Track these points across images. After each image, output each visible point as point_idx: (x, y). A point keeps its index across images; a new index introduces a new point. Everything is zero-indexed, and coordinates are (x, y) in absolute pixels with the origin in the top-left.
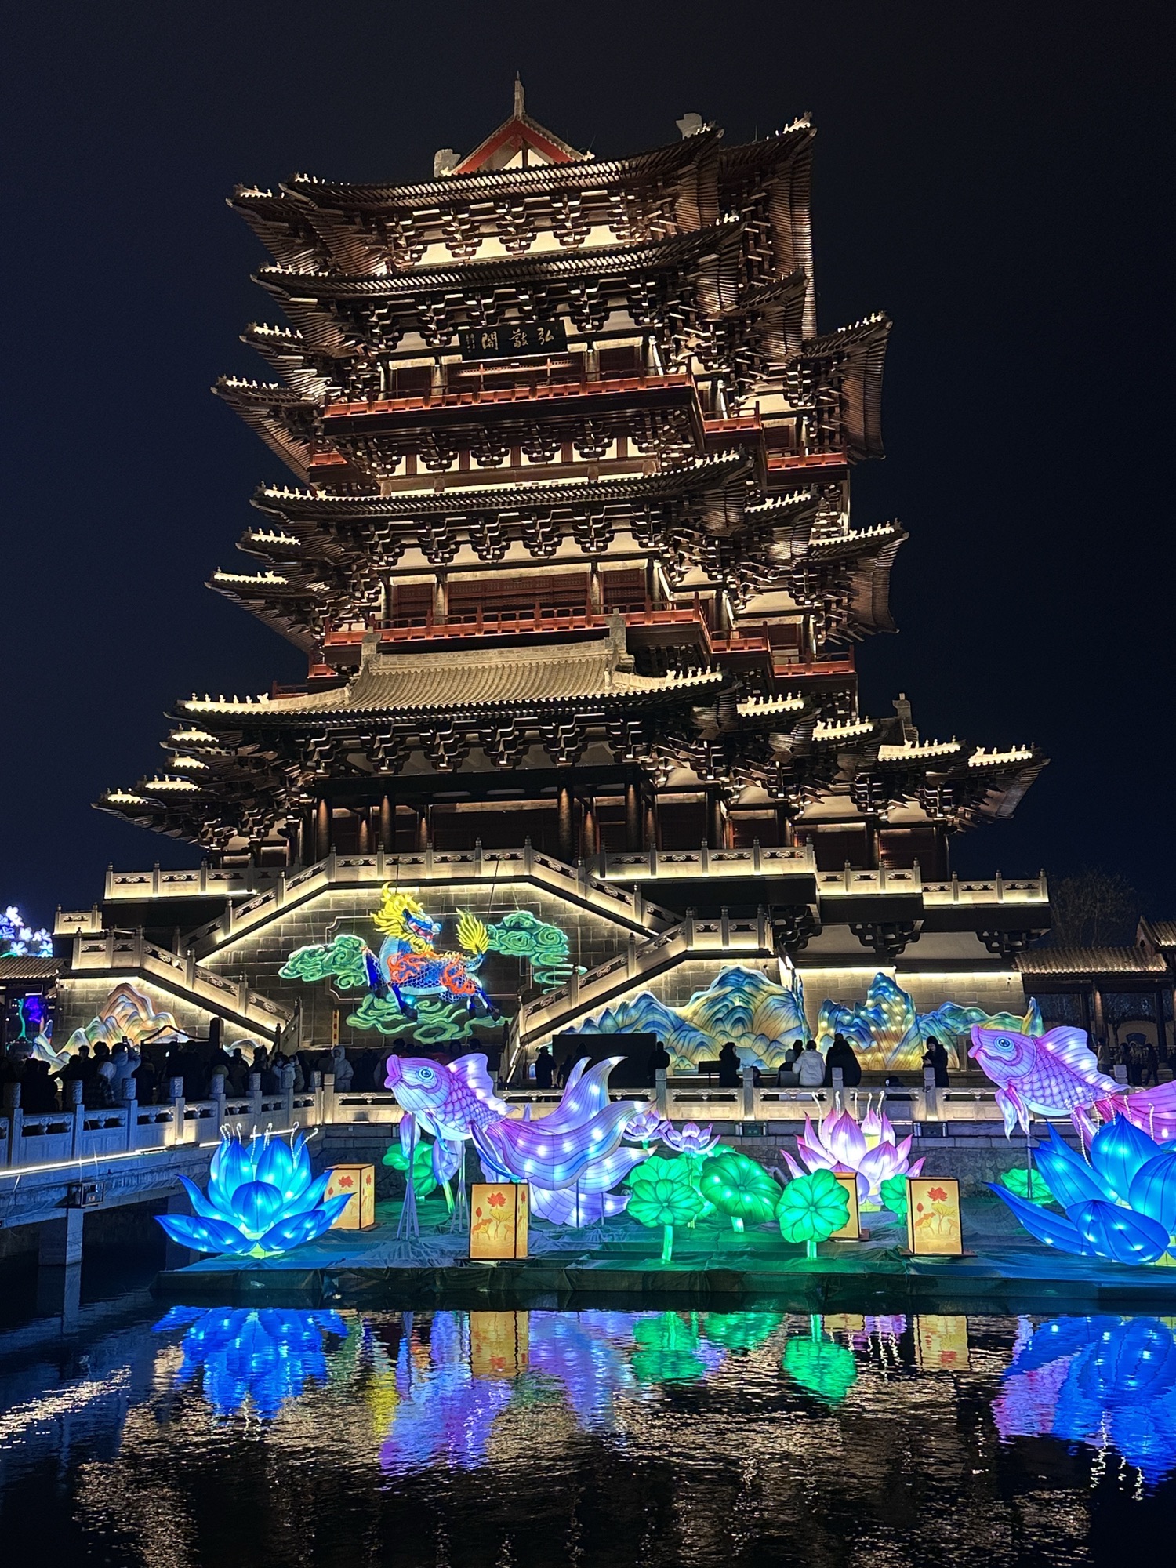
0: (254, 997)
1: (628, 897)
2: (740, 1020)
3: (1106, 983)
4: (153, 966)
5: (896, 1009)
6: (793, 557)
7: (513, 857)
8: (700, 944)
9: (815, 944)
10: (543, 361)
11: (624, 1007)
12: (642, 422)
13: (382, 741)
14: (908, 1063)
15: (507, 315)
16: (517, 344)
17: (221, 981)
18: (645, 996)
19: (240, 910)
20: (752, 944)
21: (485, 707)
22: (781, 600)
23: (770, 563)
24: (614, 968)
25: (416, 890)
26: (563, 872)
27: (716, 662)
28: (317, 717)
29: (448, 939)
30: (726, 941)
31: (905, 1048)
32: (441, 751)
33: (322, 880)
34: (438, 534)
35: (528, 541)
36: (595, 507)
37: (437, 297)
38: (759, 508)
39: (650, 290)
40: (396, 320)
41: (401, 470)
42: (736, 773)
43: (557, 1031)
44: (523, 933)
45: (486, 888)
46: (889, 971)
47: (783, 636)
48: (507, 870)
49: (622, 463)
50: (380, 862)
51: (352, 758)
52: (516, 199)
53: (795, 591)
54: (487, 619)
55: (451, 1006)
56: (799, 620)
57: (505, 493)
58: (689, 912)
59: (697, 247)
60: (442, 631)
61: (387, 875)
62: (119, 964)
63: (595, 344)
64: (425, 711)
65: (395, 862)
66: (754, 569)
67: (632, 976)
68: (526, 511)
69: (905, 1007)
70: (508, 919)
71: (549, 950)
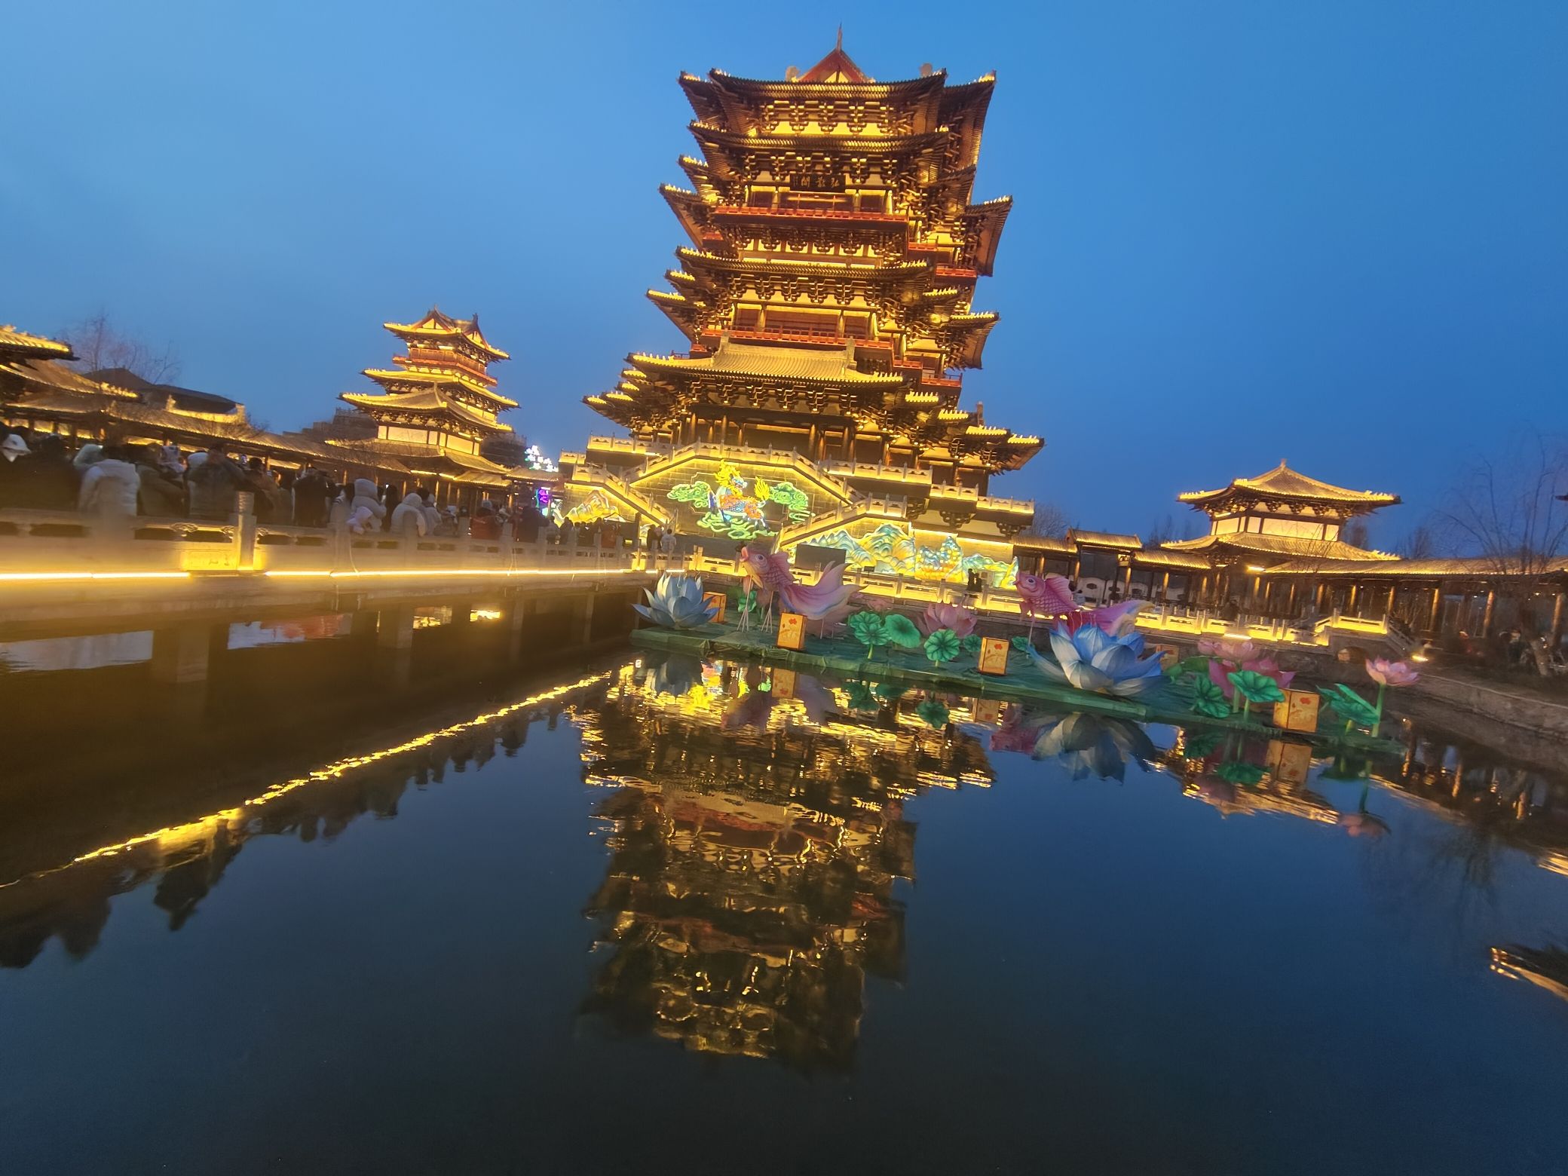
0: (656, 505)
1: (840, 482)
2: (887, 549)
3: (1047, 554)
4: (609, 483)
5: (954, 554)
6: (941, 322)
7: (787, 455)
8: (872, 511)
9: (921, 518)
10: (831, 197)
11: (832, 535)
12: (879, 237)
13: (727, 388)
14: (954, 579)
15: (817, 168)
16: (820, 186)
17: (641, 495)
18: (843, 532)
19: (652, 462)
20: (899, 515)
21: (781, 378)
22: (931, 344)
23: (929, 324)
24: (829, 516)
25: (737, 464)
26: (810, 466)
27: (898, 371)
28: (697, 371)
29: (750, 491)
30: (886, 511)
31: (955, 572)
32: (756, 397)
33: (692, 454)
34: (765, 284)
35: (811, 294)
36: (847, 281)
37: (781, 153)
38: (930, 294)
39: (894, 165)
40: (758, 163)
41: (750, 247)
42: (897, 429)
43: (799, 542)
44: (787, 494)
45: (772, 469)
46: (954, 535)
47: (929, 363)
48: (783, 461)
49: (864, 259)
50: (721, 448)
51: (711, 395)
52: (830, 101)
53: (938, 341)
54: (785, 332)
55: (747, 523)
56: (938, 356)
57: (804, 267)
58: (871, 494)
59: (923, 143)
60: (762, 335)
61: (724, 455)
62: (595, 480)
63: (860, 191)
64: (751, 375)
65: (729, 449)
66: (920, 326)
67: (838, 521)
68: (812, 278)
69: (958, 553)
70: (781, 485)
71: (799, 503)
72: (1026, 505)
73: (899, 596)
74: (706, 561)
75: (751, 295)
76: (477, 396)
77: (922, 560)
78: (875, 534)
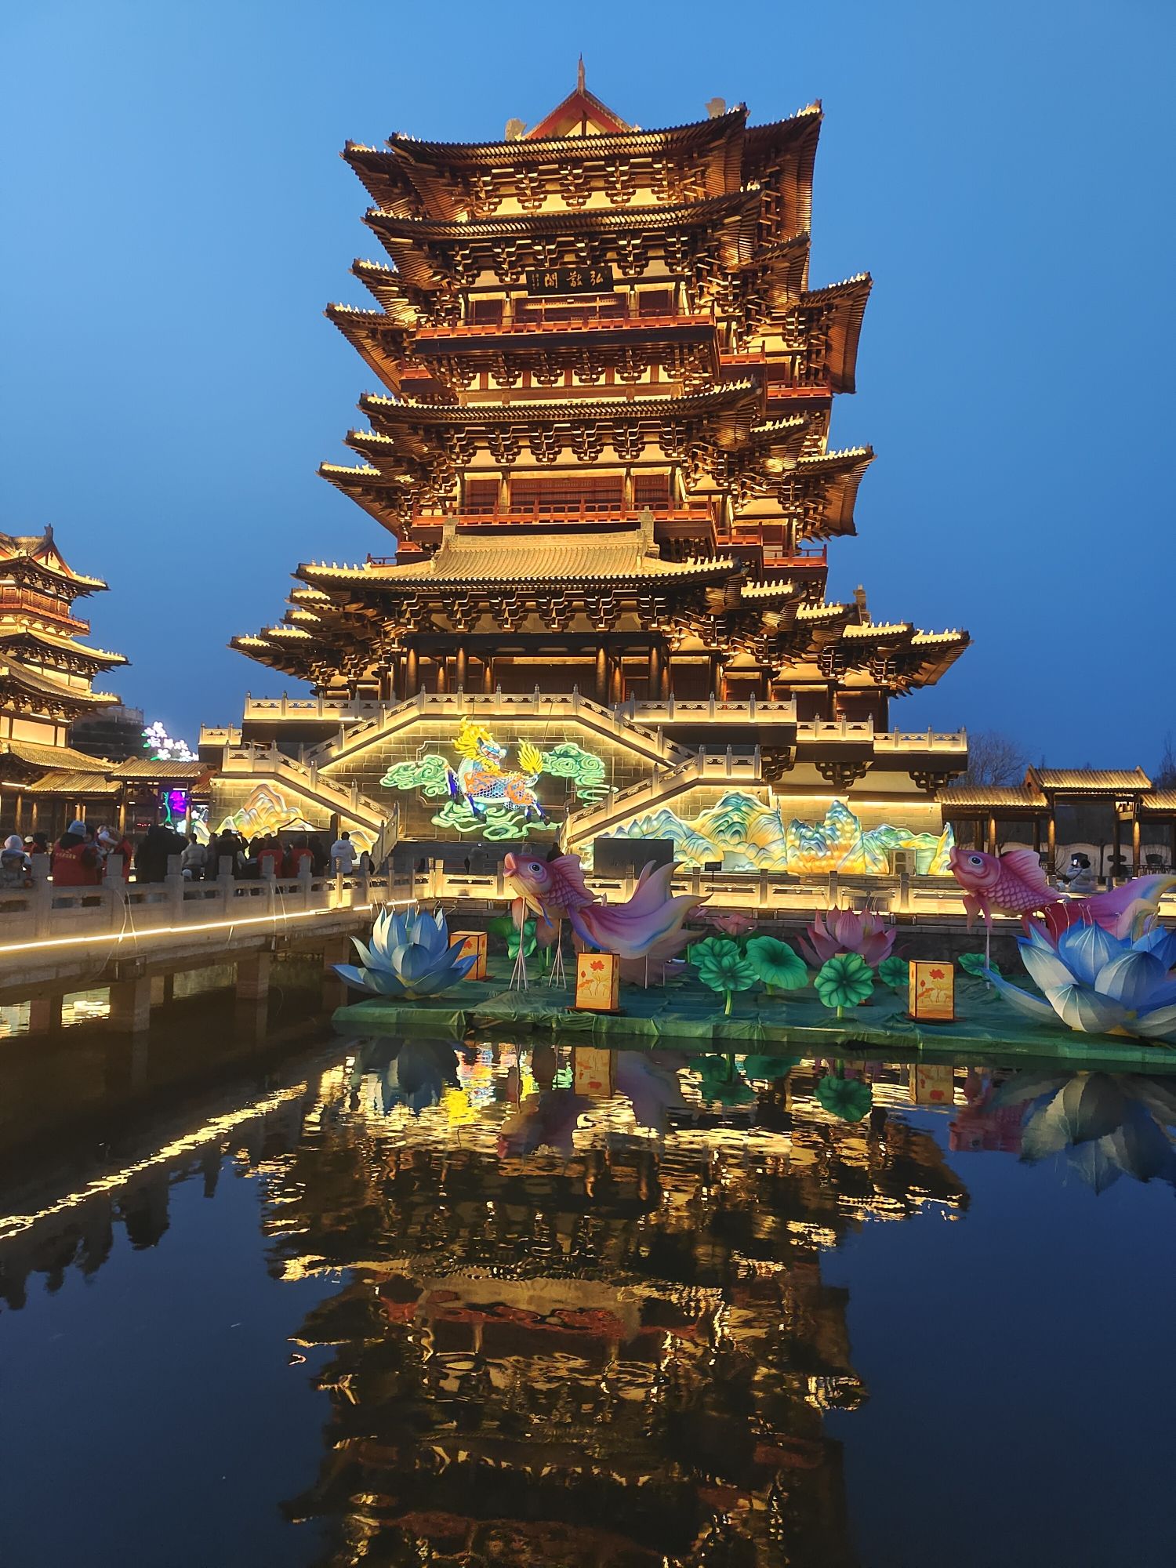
0: (363, 799)
1: (652, 735)
2: (737, 832)
3: (1000, 813)
4: (283, 771)
5: (847, 828)
6: (784, 470)
7: (564, 701)
8: (709, 773)
9: (788, 777)
10: (593, 299)
11: (648, 819)
12: (672, 352)
13: (460, 605)
14: (853, 868)
15: (566, 260)
16: (573, 284)
17: (338, 785)
18: (664, 812)
19: (351, 732)
20: (751, 776)
21: (544, 581)
22: (772, 506)
23: (766, 475)
24: (641, 789)
25: (488, 723)
26: (602, 713)
27: (724, 553)
28: (410, 583)
29: (511, 761)
30: (729, 772)
31: (852, 857)
32: (506, 615)
33: (414, 712)
34: (504, 439)
35: (577, 448)
36: (632, 422)
37: (510, 242)
38: (761, 429)
39: (683, 243)
40: (475, 260)
41: (475, 385)
42: (733, 642)
43: (596, 835)
44: (570, 760)
45: (543, 724)
46: (844, 799)
47: (772, 535)
48: (559, 710)
49: (654, 386)
50: (460, 699)
51: (436, 618)
52: (577, 162)
53: (783, 499)
54: (542, 510)
56: (785, 522)
57: (561, 407)
58: (702, 748)
59: (724, 210)
60: (507, 518)
61: (466, 710)
62: (259, 769)
63: (636, 287)
64: (495, 582)
65: (472, 700)
66: (753, 479)
67: (655, 795)
68: (577, 423)
69: (854, 827)
70: (558, 749)
71: (590, 773)
72: (954, 739)
73: (764, 906)
74: (451, 881)
75: (484, 458)
76: (57, 652)
77: (797, 843)
78: (717, 810)
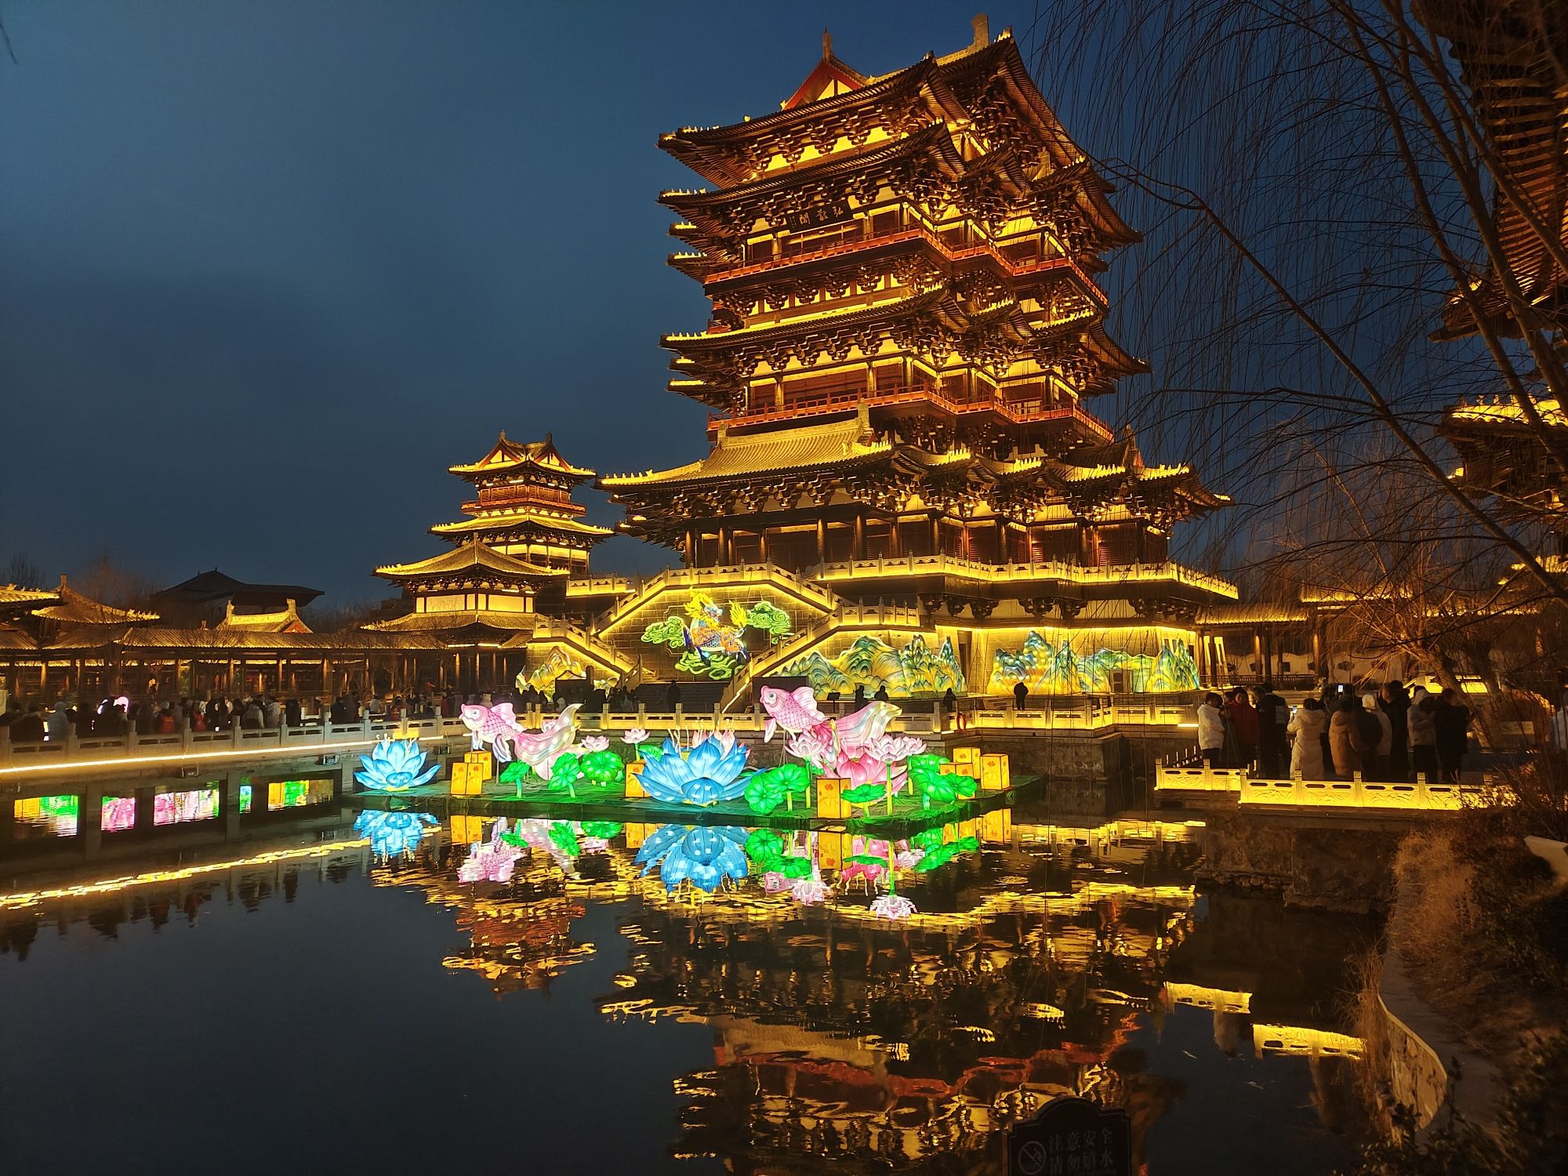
0: (619, 654)
1: (825, 591)
2: (865, 667)
4: (570, 636)
5: (1042, 655)
7: (761, 569)
8: (846, 623)
10: (838, 228)
11: (804, 659)
15: (814, 201)
16: (822, 219)
17: (607, 645)
18: (815, 653)
19: (623, 602)
22: (1030, 366)
24: (805, 635)
25: (709, 589)
26: (789, 577)
29: (726, 619)
30: (861, 620)
33: (662, 585)
34: (775, 352)
35: (829, 351)
36: (863, 326)
37: (768, 196)
38: (987, 310)
39: (899, 172)
40: (748, 213)
41: (755, 311)
44: (766, 615)
45: (745, 588)
46: (1040, 629)
47: (1026, 393)
48: (757, 576)
49: (887, 293)
52: (816, 121)
53: (1037, 360)
54: (800, 406)
55: (728, 658)
56: (1042, 379)
57: (808, 322)
60: (782, 415)
61: (694, 581)
62: (555, 634)
63: (870, 212)
65: (699, 573)
67: (809, 641)
68: (821, 333)
70: (758, 606)
71: (780, 624)
75: (763, 368)
78: (850, 652)
